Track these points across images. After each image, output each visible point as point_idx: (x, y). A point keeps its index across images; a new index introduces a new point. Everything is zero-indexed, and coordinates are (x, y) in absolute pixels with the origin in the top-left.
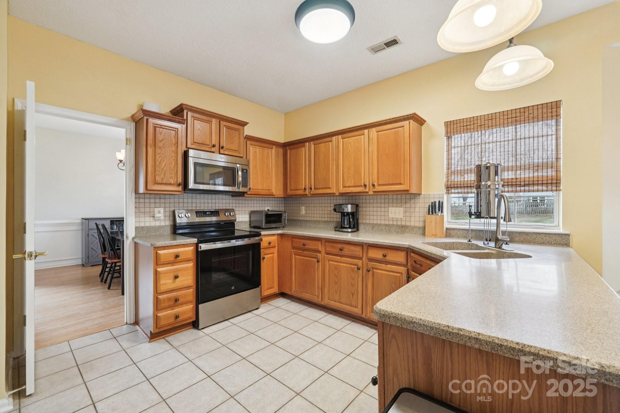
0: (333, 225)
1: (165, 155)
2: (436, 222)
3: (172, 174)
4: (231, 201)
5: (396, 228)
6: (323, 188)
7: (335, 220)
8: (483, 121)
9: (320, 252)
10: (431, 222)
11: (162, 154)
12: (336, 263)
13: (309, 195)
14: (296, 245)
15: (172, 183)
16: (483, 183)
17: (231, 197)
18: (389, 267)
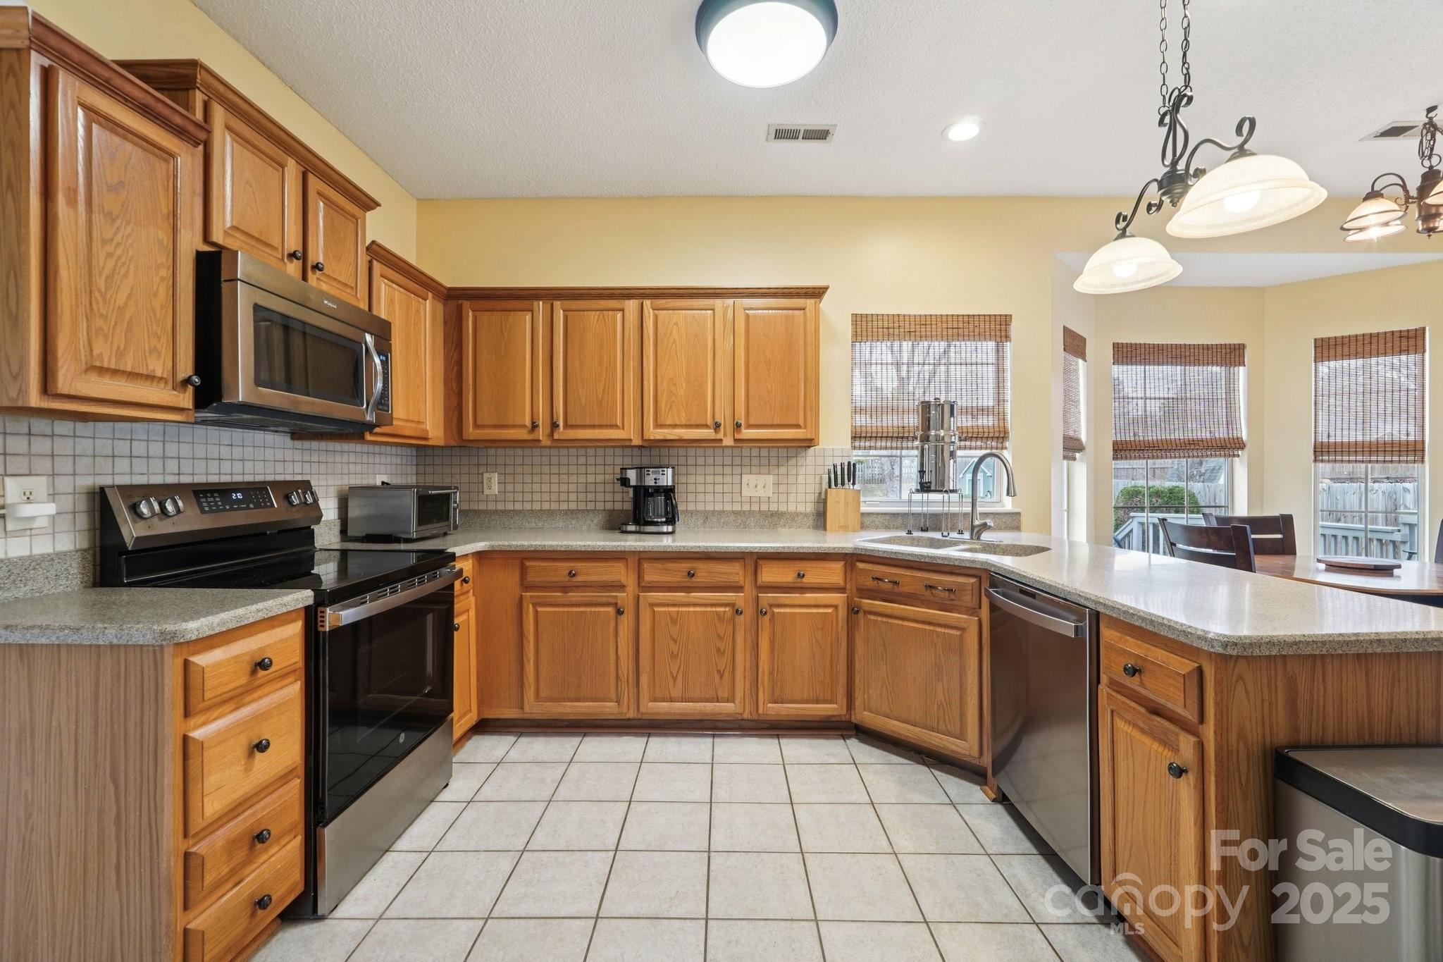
0: (598, 519)
1: (131, 253)
2: (846, 503)
3: (159, 338)
4: (289, 455)
5: (758, 517)
6: (593, 427)
7: (600, 506)
8: (913, 326)
9: (622, 587)
10: (838, 502)
11: (118, 244)
12: (675, 609)
13: (546, 442)
14: (538, 579)
15: (159, 374)
16: (933, 433)
17: (286, 440)
18: (810, 597)
